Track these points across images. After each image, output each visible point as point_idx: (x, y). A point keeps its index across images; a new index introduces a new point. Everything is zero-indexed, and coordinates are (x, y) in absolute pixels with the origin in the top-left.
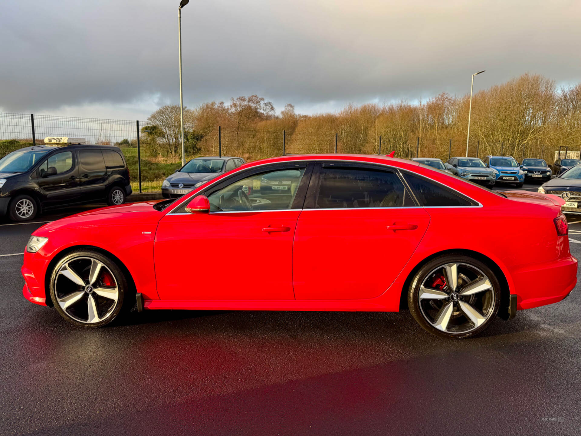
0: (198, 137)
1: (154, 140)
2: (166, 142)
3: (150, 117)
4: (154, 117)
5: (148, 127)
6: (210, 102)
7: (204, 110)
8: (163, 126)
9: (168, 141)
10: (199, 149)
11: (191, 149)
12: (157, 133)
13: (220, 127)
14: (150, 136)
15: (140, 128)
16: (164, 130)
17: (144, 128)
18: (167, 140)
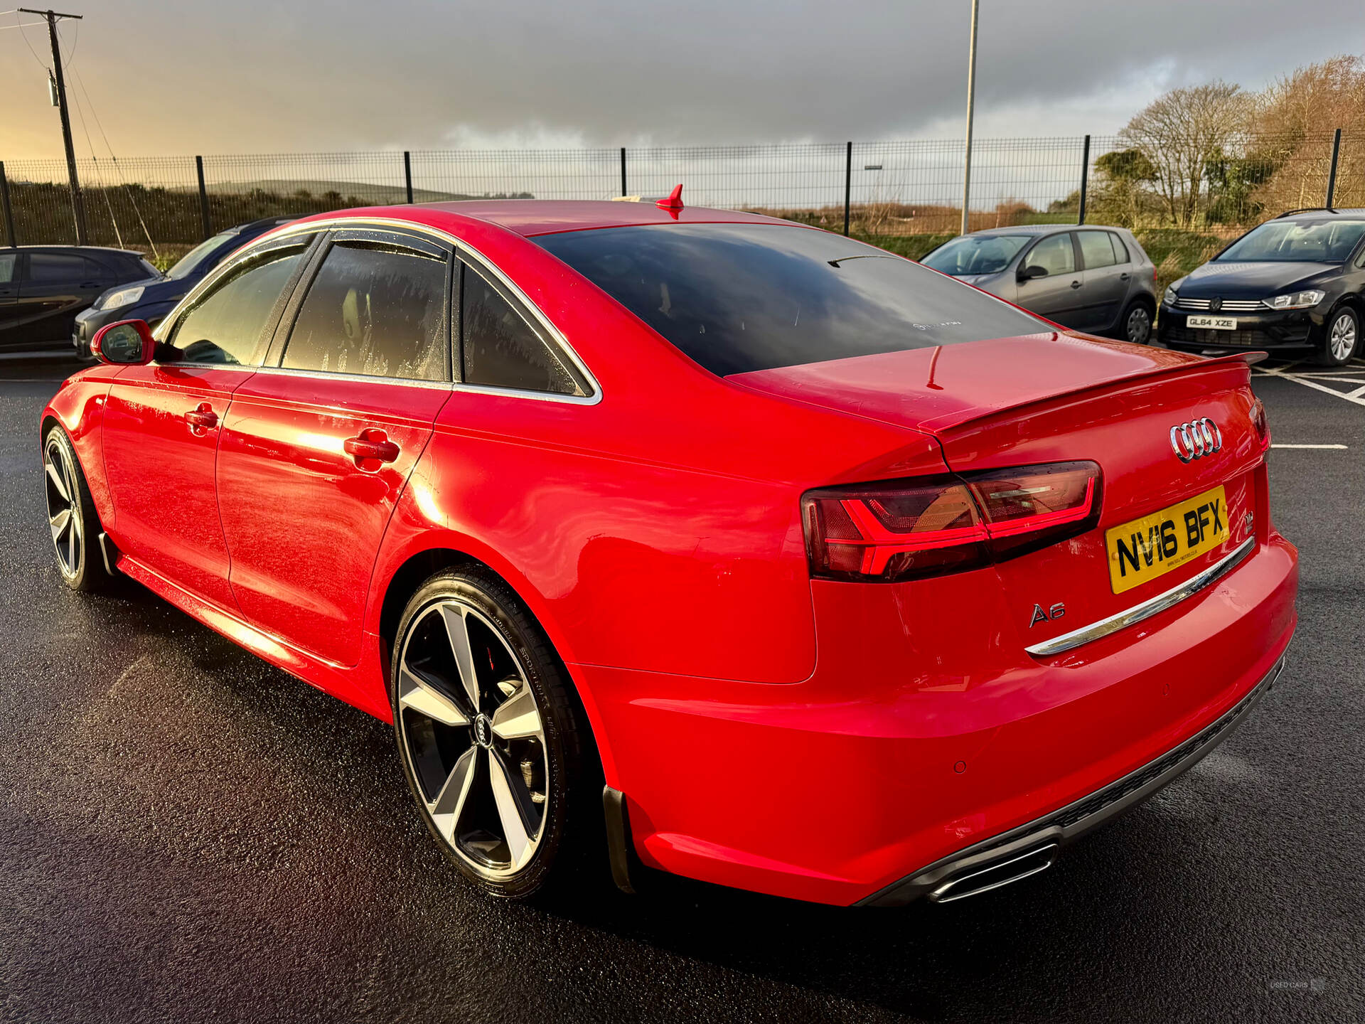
0: (1258, 173)
1: (1123, 191)
2: (1162, 193)
3: (1125, 125)
4: (1137, 125)
5: (1114, 154)
6: (1322, 62)
7: (1296, 88)
8: (1161, 148)
9: (1168, 192)
10: (1257, 209)
11: (1232, 209)
12: (1137, 168)
13: (1339, 132)
14: (1117, 178)
15: (1093, 158)
16: (1164, 158)
17: (1102, 158)
18: (1167, 187)
